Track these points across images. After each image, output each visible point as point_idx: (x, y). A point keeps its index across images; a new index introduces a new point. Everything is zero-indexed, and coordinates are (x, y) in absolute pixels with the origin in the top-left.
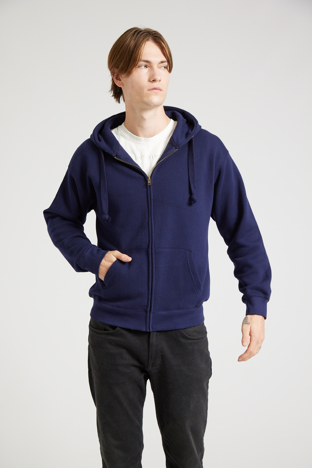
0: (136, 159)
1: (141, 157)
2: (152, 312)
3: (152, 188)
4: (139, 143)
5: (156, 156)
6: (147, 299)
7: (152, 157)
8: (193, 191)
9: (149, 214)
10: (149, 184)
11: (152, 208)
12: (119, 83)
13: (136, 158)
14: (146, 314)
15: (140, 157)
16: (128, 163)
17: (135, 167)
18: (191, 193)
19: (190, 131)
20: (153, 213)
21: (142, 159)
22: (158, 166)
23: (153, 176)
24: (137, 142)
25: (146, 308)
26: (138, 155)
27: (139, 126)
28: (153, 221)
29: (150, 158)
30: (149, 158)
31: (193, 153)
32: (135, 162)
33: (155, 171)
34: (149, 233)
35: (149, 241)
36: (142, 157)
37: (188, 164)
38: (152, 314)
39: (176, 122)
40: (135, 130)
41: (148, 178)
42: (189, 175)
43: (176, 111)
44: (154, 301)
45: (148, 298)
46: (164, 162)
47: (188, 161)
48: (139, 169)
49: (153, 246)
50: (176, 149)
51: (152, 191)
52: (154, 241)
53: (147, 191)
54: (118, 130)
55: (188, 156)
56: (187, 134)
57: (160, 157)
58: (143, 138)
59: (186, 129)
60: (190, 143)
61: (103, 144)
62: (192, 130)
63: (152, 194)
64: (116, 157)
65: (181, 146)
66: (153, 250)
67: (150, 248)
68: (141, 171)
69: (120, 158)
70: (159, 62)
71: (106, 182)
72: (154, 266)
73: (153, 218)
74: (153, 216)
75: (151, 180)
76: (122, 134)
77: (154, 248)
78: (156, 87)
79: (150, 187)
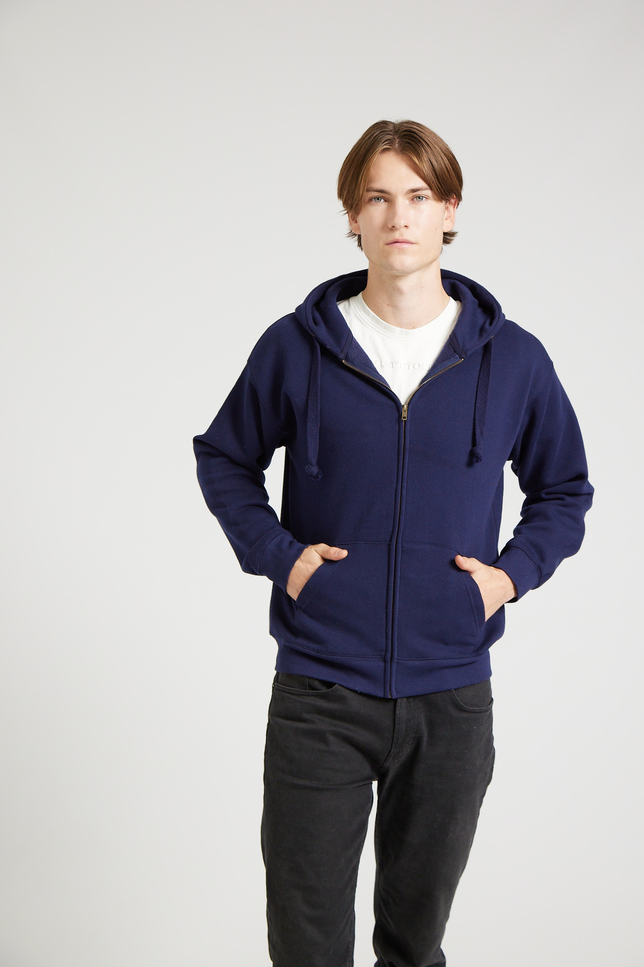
0: (382, 366)
1: (392, 363)
2: (396, 661)
3: (408, 427)
4: (386, 336)
5: (421, 364)
7: (414, 367)
8: (477, 441)
10: (405, 418)
11: (406, 464)
12: (355, 226)
13: (381, 364)
14: (385, 666)
15: (390, 363)
16: (367, 375)
18: (474, 443)
20: (406, 474)
23: (412, 403)
24: (386, 334)
25: (383, 654)
26: (387, 358)
27: (388, 305)
28: (404, 491)
29: (409, 369)
30: (407, 367)
31: (489, 369)
32: (380, 374)
33: (416, 396)
34: (395, 513)
35: (394, 526)
36: (394, 364)
37: (477, 387)
38: (395, 665)
39: (460, 304)
40: (382, 311)
41: (403, 406)
42: (475, 409)
43: (458, 281)
44: (398, 641)
45: (386, 635)
46: (435, 380)
47: (478, 383)
48: (387, 388)
49: (400, 538)
50: (460, 358)
51: (408, 432)
53: (400, 432)
54: (350, 305)
56: (482, 331)
58: (398, 329)
59: (480, 318)
61: (321, 331)
62: (491, 324)
63: (408, 437)
64: (347, 360)
65: (469, 353)
66: (400, 545)
67: (394, 541)
68: (389, 392)
69: (352, 363)
70: (405, 191)
71: (319, 405)
72: (399, 574)
73: (405, 484)
74: (405, 481)
75: (409, 411)
76: (358, 315)
77: (400, 542)
78: (398, 238)
79: (405, 424)
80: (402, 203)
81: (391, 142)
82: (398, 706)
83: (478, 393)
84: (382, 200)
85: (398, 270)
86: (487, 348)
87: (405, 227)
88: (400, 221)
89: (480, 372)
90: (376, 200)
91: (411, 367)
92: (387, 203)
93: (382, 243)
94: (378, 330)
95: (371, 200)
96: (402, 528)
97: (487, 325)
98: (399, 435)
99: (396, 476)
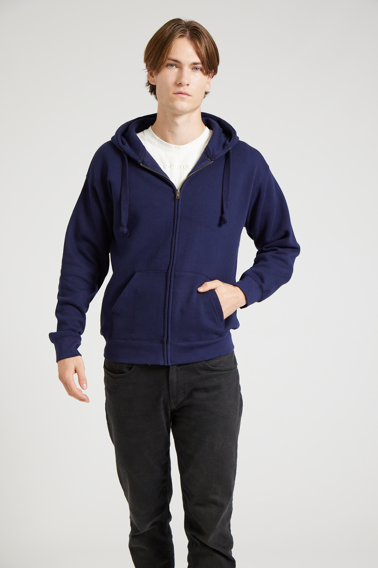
1: (171, 166)
2: (170, 342)
3: (180, 202)
5: (188, 166)
6: (163, 328)
7: (183, 167)
8: (224, 211)
10: (178, 197)
11: (178, 225)
12: (152, 79)
14: (164, 345)
15: (169, 166)
16: (156, 172)
17: (163, 177)
18: (222, 212)
19: (227, 142)
20: (178, 231)
21: (171, 168)
22: (190, 178)
23: (182, 189)
24: (166, 149)
25: (162, 338)
26: (167, 163)
27: (169, 131)
28: (177, 241)
30: (179, 168)
32: (164, 171)
33: (184, 184)
34: (171, 253)
35: (170, 262)
36: (172, 166)
37: (223, 179)
38: (169, 344)
39: (211, 131)
40: (165, 135)
41: (177, 190)
42: (222, 191)
43: (211, 118)
44: (171, 330)
46: (196, 174)
47: (223, 176)
48: (167, 179)
49: (173, 269)
50: (211, 160)
51: (180, 205)
54: (144, 133)
55: (224, 170)
56: (224, 145)
57: (192, 168)
58: (173, 146)
59: (223, 139)
60: (227, 155)
61: (127, 148)
62: (230, 141)
63: (180, 209)
64: (143, 163)
65: (217, 158)
66: (173, 273)
67: (170, 270)
68: (169, 181)
69: (147, 165)
70: (190, 64)
72: (172, 291)
73: (177, 237)
74: (177, 234)
75: (181, 193)
76: (149, 139)
77: (173, 271)
78: (182, 91)
79: (178, 201)
80: (187, 70)
81: (184, 31)
82: (170, 374)
83: (224, 182)
84: (174, 67)
85: (178, 110)
87: (187, 85)
88: (185, 81)
90: (171, 66)
91: (182, 167)
92: (177, 69)
93: (171, 93)
94: (162, 147)
95: (168, 65)
96: (175, 263)
98: (175, 208)
99: (172, 232)
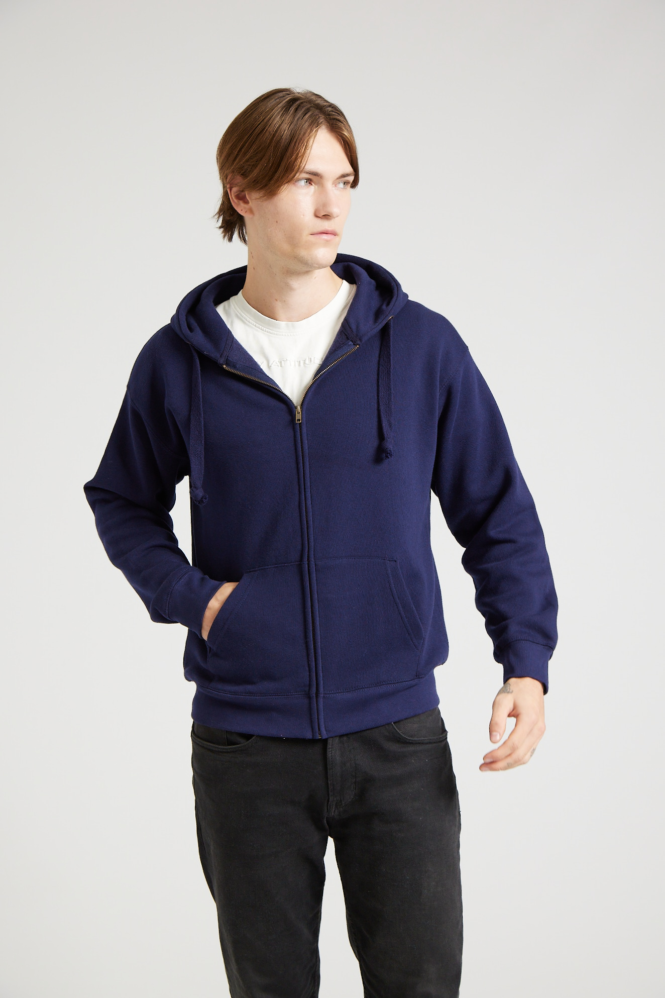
0: (269, 367)
1: (281, 362)
2: (322, 695)
3: (304, 430)
4: (274, 334)
5: (312, 360)
6: (307, 669)
7: (305, 363)
8: (385, 434)
9: (299, 485)
10: (299, 420)
11: (308, 472)
12: (245, 207)
13: (268, 365)
14: (310, 703)
15: (277, 362)
16: (253, 378)
17: (268, 387)
18: (382, 437)
20: (308, 483)
21: (281, 366)
22: (317, 382)
23: (306, 403)
24: (271, 331)
25: (307, 689)
26: (274, 358)
27: (276, 300)
28: (309, 502)
29: (299, 365)
30: (297, 364)
31: (389, 352)
32: (268, 375)
33: (310, 394)
34: (302, 529)
35: (303, 545)
36: (283, 362)
37: (378, 375)
38: (322, 700)
39: (354, 287)
40: (269, 306)
41: (296, 408)
42: (378, 399)
44: (322, 672)
45: (309, 667)
46: (330, 373)
47: (378, 370)
48: (276, 389)
49: (312, 556)
50: (354, 344)
51: (305, 435)
52: (312, 544)
53: (295, 436)
54: (229, 306)
56: (379, 313)
57: (321, 363)
58: (283, 324)
59: (376, 301)
61: (197, 337)
62: (388, 304)
63: (306, 442)
64: (227, 364)
65: (365, 339)
66: (313, 563)
67: (305, 559)
68: (279, 393)
69: (235, 367)
71: (202, 419)
72: (316, 597)
73: (308, 494)
74: (308, 490)
75: (303, 412)
76: (239, 315)
77: (313, 559)
79: (301, 428)
82: (329, 748)
83: (380, 381)
86: (385, 332)
89: (379, 357)
91: (302, 363)
94: (263, 328)
97: (384, 307)
98: (295, 441)
99: (297, 487)
